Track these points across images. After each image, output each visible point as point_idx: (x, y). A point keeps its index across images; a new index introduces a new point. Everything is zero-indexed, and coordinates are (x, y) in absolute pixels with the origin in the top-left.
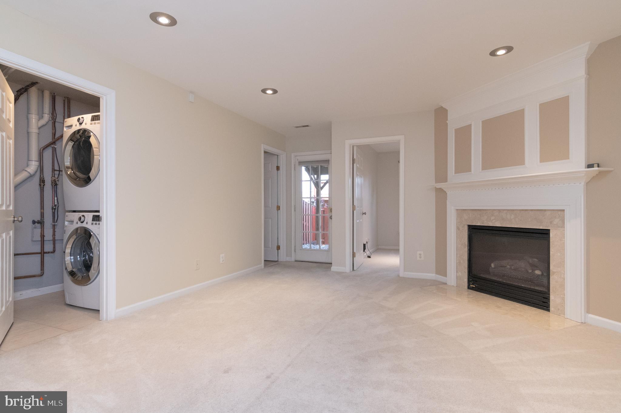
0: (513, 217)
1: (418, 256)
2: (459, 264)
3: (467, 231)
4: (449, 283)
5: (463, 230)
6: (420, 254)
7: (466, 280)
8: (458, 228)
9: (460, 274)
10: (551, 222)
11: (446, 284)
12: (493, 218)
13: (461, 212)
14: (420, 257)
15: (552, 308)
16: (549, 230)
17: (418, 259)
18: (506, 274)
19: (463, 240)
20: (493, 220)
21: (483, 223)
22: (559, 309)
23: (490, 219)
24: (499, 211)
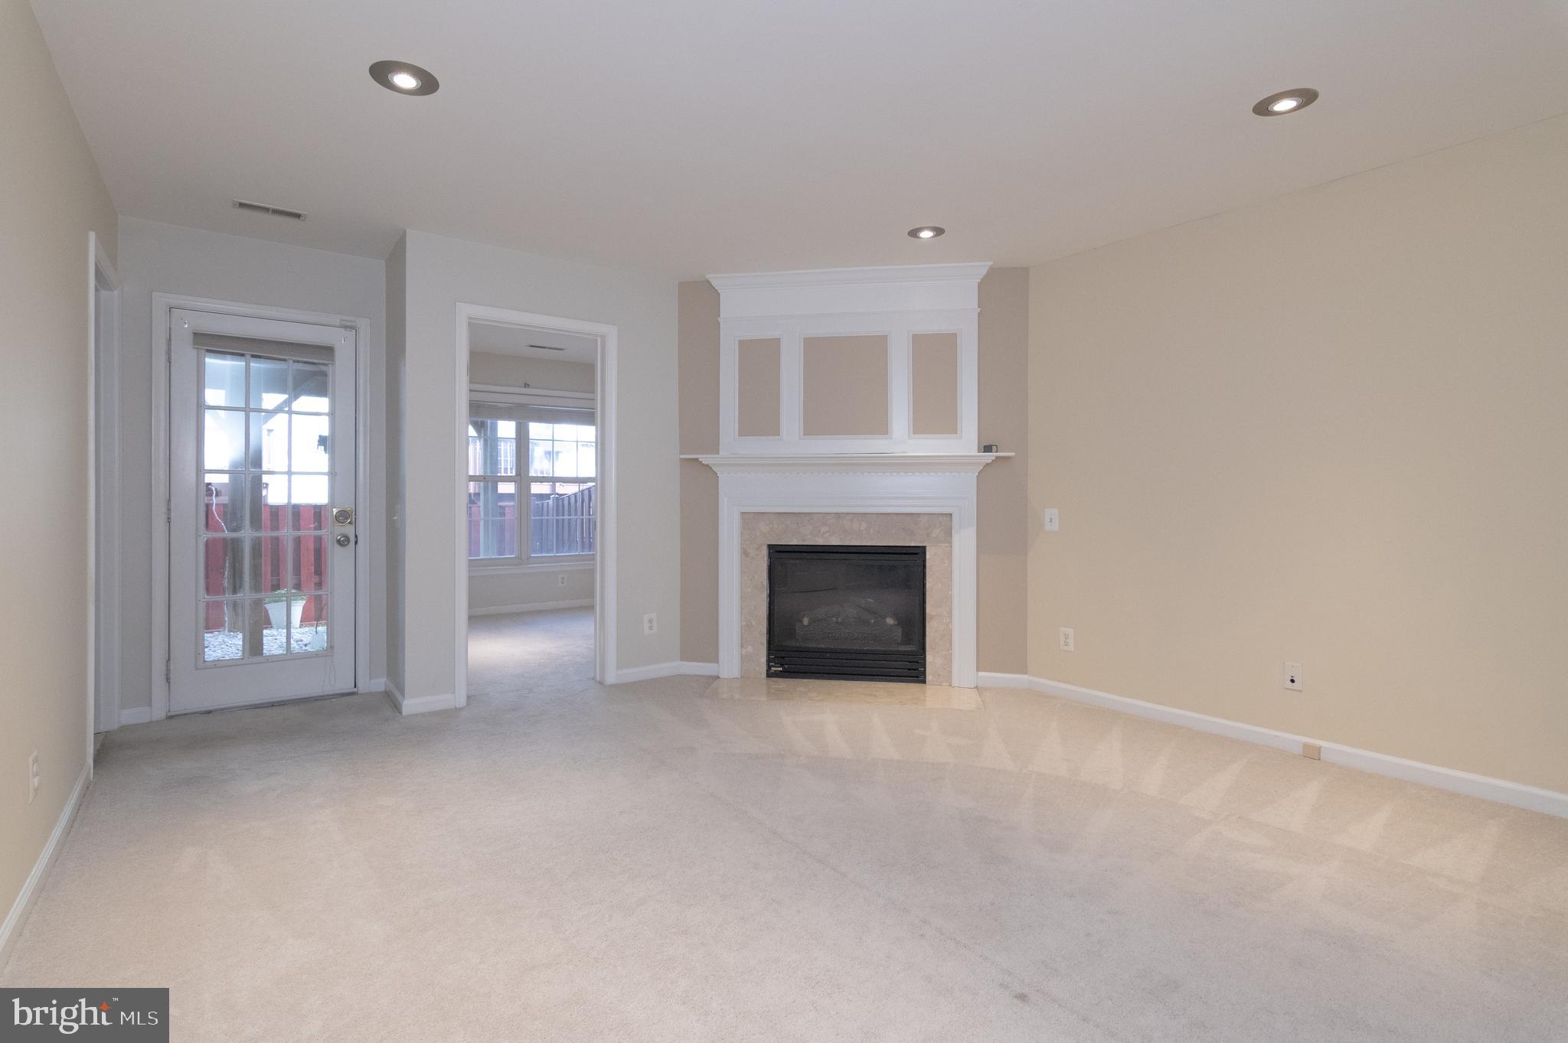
0: (864, 526)
1: (646, 625)
2: (746, 628)
3: (766, 558)
4: (724, 675)
5: (757, 555)
6: (651, 621)
7: (764, 660)
8: (745, 553)
9: (750, 649)
10: (928, 535)
11: (718, 677)
12: (824, 529)
13: (750, 520)
14: (651, 628)
15: (929, 677)
16: (924, 547)
17: (647, 631)
18: (829, 633)
19: (756, 577)
20: (824, 533)
21: (803, 540)
22: (939, 675)
23: (820, 531)
24: (838, 515)
